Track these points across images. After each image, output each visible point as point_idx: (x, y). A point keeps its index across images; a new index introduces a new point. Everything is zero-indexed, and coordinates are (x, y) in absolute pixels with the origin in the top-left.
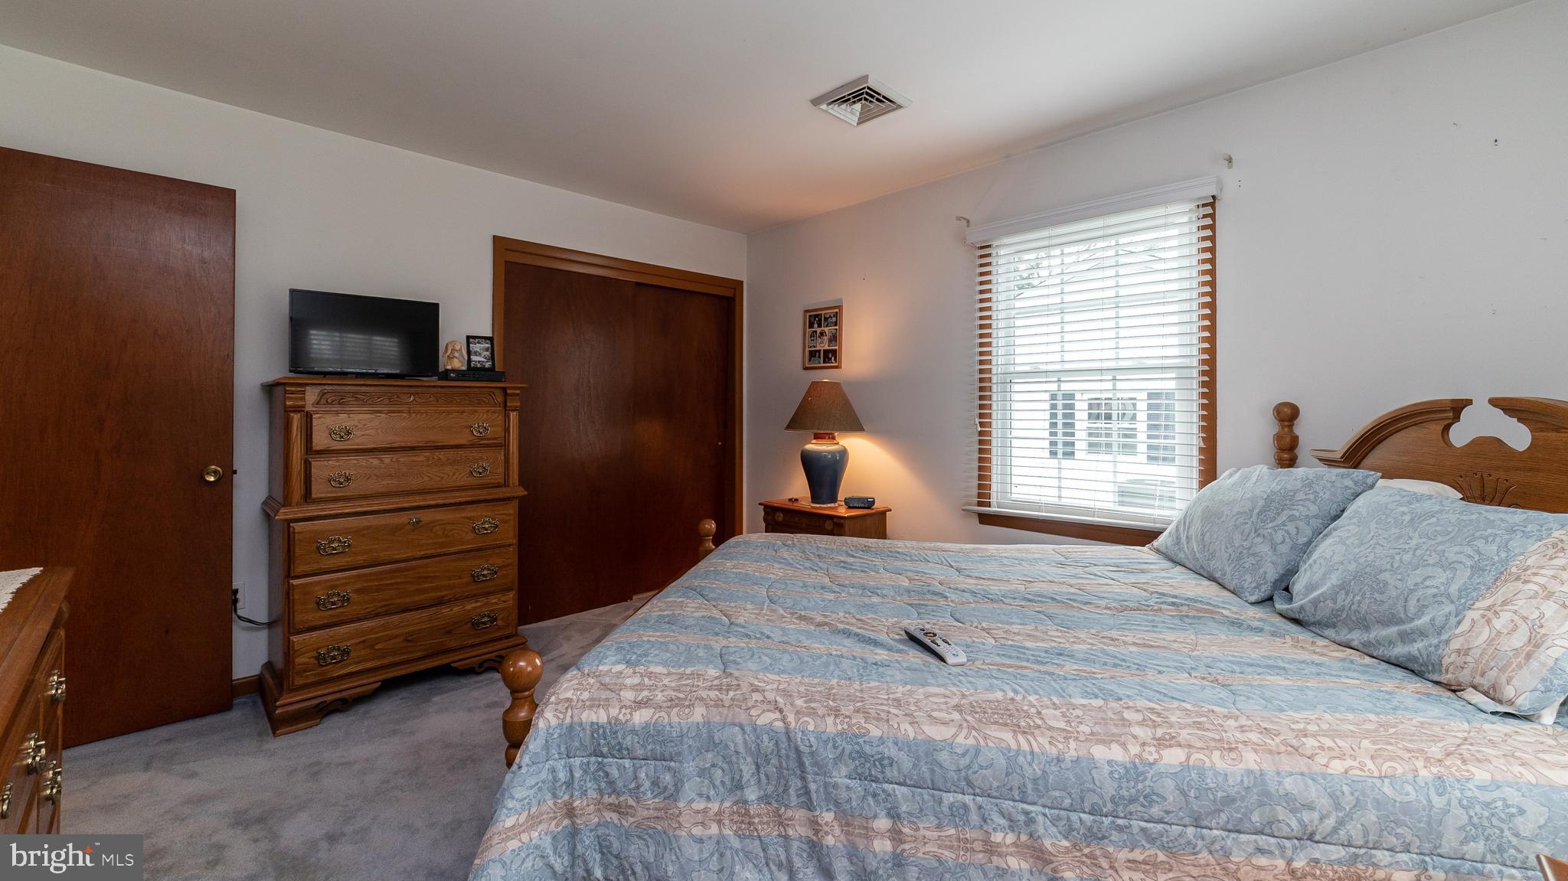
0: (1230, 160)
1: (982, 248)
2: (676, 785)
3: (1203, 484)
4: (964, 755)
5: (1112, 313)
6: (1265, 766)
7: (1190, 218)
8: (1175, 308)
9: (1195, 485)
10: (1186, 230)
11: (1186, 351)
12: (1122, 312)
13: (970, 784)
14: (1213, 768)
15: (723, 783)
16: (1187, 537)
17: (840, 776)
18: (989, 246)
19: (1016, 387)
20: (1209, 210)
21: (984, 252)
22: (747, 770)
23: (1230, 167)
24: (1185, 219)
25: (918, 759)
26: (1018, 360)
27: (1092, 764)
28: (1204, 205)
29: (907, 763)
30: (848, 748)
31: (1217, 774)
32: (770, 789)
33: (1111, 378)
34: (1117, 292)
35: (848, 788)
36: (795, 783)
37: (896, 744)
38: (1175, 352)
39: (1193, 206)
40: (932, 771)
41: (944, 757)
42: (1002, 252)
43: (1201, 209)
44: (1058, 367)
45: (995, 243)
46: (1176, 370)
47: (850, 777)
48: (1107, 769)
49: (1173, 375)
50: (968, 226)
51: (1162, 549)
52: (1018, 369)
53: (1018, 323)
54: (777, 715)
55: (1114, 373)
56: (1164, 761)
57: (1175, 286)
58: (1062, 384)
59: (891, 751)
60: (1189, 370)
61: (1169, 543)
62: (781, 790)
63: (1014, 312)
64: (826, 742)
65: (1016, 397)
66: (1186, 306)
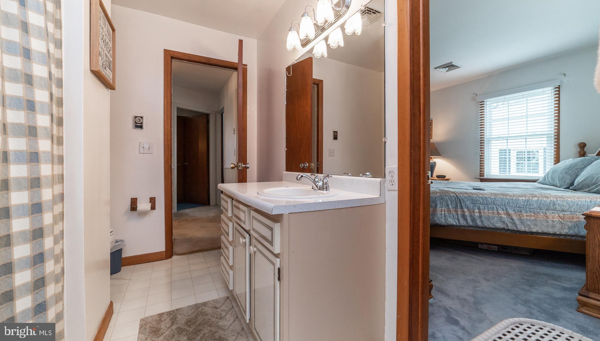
0: (565, 75)
1: (481, 102)
2: (435, 206)
3: (555, 164)
4: (493, 199)
5: (526, 120)
6: (554, 200)
7: (552, 92)
8: (547, 117)
9: (553, 164)
10: (550, 95)
11: (550, 129)
12: (528, 119)
13: (494, 203)
14: (543, 200)
15: (445, 205)
16: (548, 177)
17: (468, 203)
18: (484, 102)
19: (493, 142)
20: (558, 89)
21: (482, 103)
22: (449, 203)
23: (565, 76)
24: (550, 92)
25: (484, 200)
26: (493, 134)
27: (519, 200)
28: (556, 88)
29: (481, 201)
30: (469, 199)
31: (544, 201)
32: (454, 206)
33: (525, 138)
34: (527, 113)
35: (470, 205)
36: (459, 205)
37: (479, 198)
38: (547, 130)
39: (552, 88)
40: (487, 202)
41: (489, 199)
42: (488, 103)
43: (555, 89)
44: (507, 136)
45: (485, 101)
46: (546, 135)
47: (470, 203)
48: (522, 201)
49: (546, 137)
50: (476, 96)
51: (541, 182)
52: (493, 137)
53: (493, 123)
54: (454, 194)
55: (526, 137)
56: (533, 199)
57: (547, 111)
58: (508, 141)
59: (477, 198)
60: (551, 135)
61: (542, 180)
62: (456, 206)
63: (492, 120)
64: (465, 198)
65: (492, 145)
66: (550, 117)
